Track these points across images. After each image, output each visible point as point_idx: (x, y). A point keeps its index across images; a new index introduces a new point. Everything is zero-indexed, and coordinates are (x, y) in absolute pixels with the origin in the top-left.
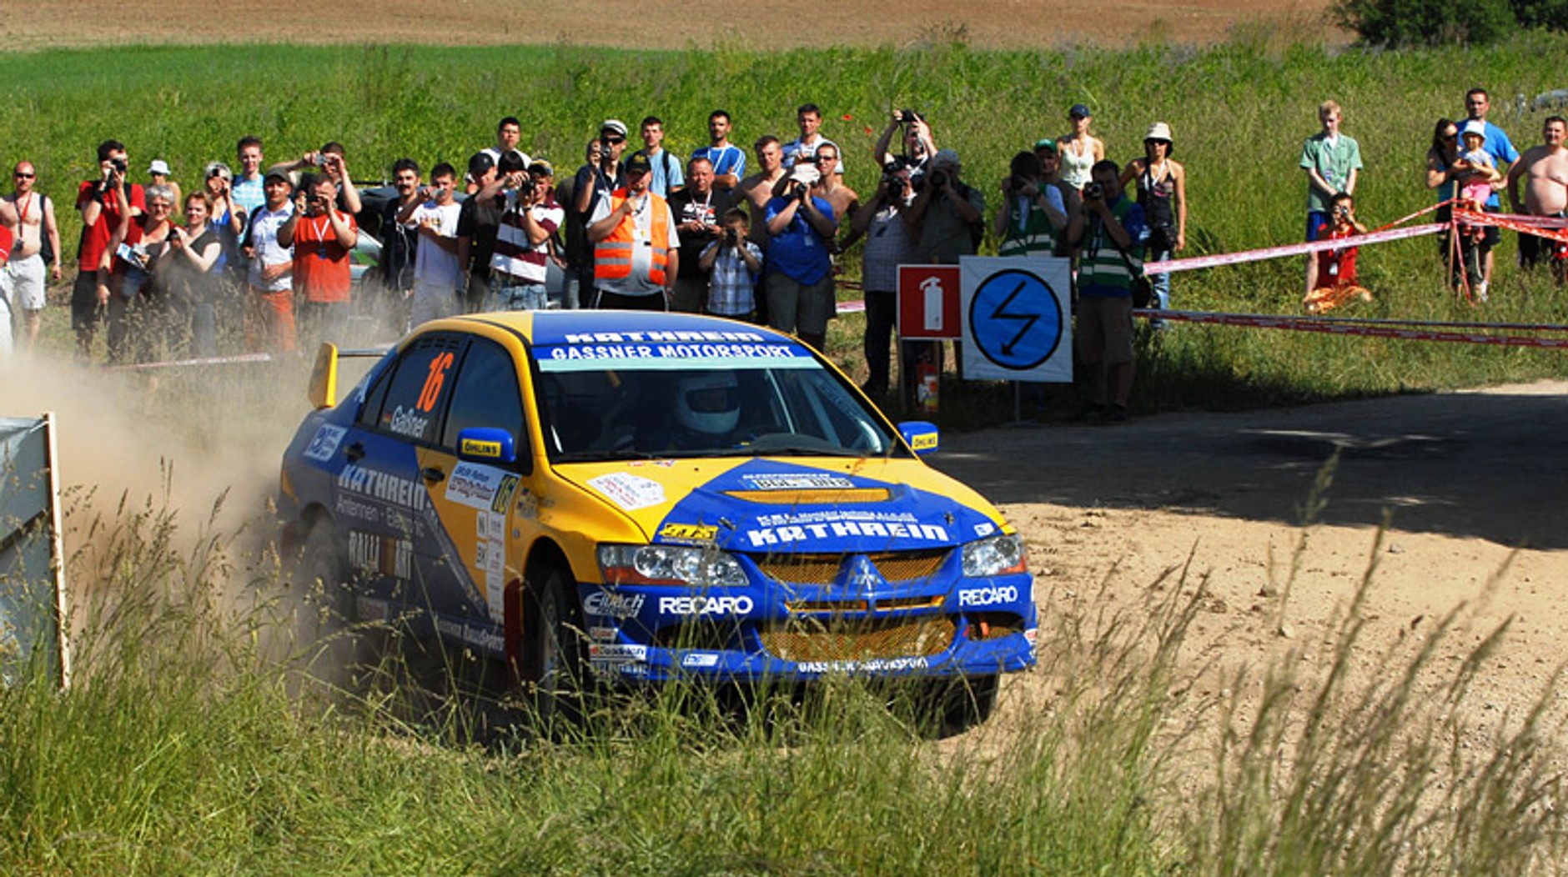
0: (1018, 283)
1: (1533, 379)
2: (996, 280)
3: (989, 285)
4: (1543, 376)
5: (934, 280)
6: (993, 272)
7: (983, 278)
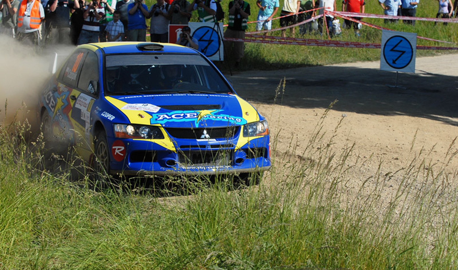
0: (207, 30)
1: (355, 61)
2: (200, 30)
3: (198, 31)
4: (358, 60)
5: (180, 29)
6: (199, 27)
7: (196, 29)
